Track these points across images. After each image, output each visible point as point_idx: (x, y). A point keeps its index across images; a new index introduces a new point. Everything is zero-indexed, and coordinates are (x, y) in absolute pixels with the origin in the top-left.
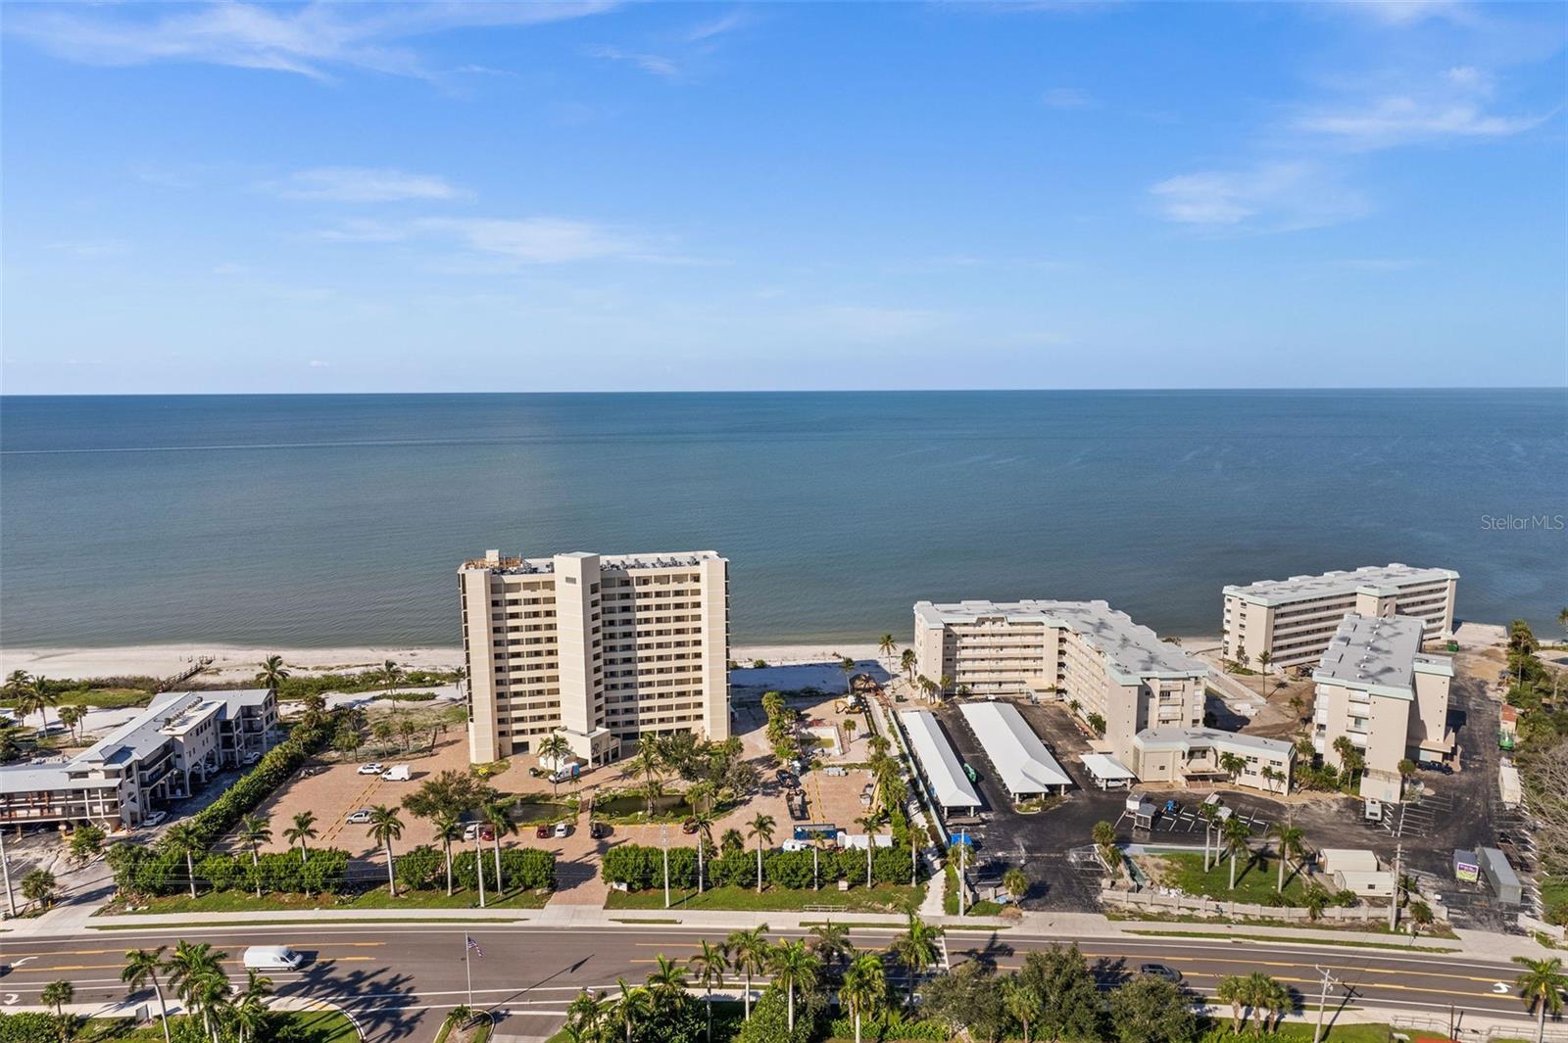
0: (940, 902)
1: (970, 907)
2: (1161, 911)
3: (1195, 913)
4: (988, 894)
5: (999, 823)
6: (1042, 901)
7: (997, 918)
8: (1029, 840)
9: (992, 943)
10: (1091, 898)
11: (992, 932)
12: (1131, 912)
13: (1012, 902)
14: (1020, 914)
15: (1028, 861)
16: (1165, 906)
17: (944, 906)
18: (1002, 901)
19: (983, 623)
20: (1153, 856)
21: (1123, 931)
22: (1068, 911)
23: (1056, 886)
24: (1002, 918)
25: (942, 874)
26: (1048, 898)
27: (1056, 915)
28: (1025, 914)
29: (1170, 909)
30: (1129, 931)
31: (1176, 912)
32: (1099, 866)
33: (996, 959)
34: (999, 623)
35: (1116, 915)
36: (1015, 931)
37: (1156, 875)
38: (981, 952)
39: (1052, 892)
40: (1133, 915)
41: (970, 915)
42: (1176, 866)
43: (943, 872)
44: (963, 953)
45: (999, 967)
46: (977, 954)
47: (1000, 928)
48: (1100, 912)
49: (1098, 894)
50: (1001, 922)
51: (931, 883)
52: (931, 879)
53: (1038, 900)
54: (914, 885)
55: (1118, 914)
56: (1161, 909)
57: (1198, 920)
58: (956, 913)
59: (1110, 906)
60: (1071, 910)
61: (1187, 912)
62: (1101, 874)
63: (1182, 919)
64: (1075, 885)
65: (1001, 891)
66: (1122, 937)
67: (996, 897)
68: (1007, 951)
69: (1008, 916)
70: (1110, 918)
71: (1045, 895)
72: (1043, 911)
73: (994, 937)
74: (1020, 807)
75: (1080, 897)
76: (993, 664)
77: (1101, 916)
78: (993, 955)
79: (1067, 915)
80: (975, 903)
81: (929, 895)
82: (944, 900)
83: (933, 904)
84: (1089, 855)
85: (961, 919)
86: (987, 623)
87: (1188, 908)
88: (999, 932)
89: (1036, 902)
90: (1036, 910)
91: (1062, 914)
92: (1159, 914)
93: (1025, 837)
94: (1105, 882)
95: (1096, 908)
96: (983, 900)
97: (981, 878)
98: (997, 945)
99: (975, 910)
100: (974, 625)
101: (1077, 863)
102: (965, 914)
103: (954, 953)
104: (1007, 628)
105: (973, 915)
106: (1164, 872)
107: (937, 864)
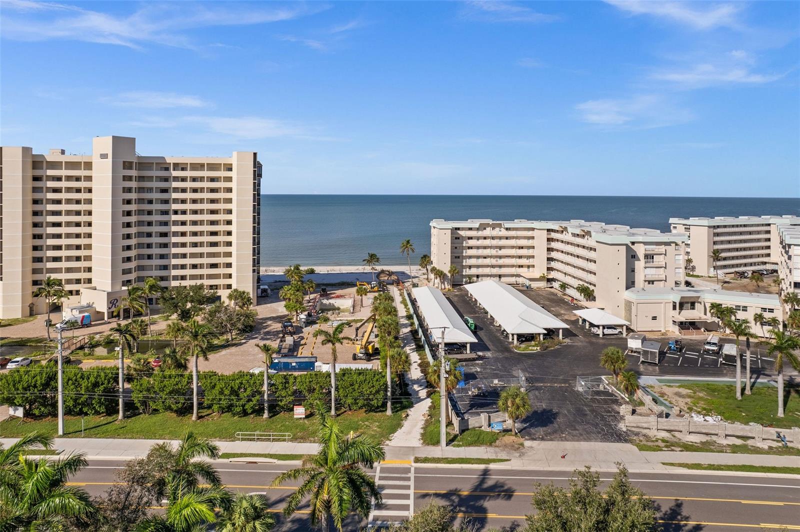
0: (418, 431)
1: (456, 436)
2: (704, 440)
3: (750, 442)
4: (479, 421)
5: (496, 360)
6: (549, 429)
7: (489, 449)
8: (529, 372)
9: (483, 481)
10: (610, 425)
11: (482, 467)
12: (667, 442)
13: (511, 430)
14: (522, 445)
15: (528, 390)
16: (707, 434)
17: (423, 435)
18: (497, 428)
19: (485, 229)
20: (669, 386)
21: (664, 464)
22: (585, 440)
23: (565, 412)
24: (497, 449)
25: (428, 402)
26: (555, 425)
27: (569, 445)
28: (528, 443)
29: (714, 438)
30: (672, 464)
31: (725, 442)
32: (612, 395)
33: (487, 504)
34: (497, 229)
35: (648, 445)
36: (516, 464)
37: (682, 403)
38: (466, 493)
39: (560, 420)
40: (670, 445)
41: (454, 446)
42: (701, 395)
43: (429, 401)
44: (437, 495)
45: (490, 516)
46: (459, 496)
47: (494, 461)
48: (626, 441)
49: (619, 422)
50: (496, 453)
51: (412, 412)
52: (412, 407)
53: (545, 428)
54: (389, 412)
55: (650, 444)
56: (704, 438)
57: (757, 451)
58: (437, 443)
59: (637, 434)
60: (588, 439)
61: (739, 442)
62: (616, 402)
63: (735, 449)
64: (588, 412)
65: (497, 418)
66: (666, 472)
67: (490, 425)
68: (504, 492)
69: (506, 446)
70: (642, 448)
71: (552, 423)
72: (551, 440)
73: (486, 472)
74: (516, 347)
75: (596, 425)
76: (493, 261)
77: (628, 446)
78: (483, 498)
79: (584, 445)
80: (462, 431)
81: (407, 424)
82: (424, 428)
83: (409, 433)
84: (599, 386)
85: (442, 450)
86: (488, 229)
87: (738, 437)
88: (492, 466)
89: (541, 431)
90: (543, 439)
91: (576, 444)
92: (702, 443)
93: (523, 370)
94: (624, 410)
95: (621, 437)
96: (474, 428)
97: (472, 406)
98: (490, 483)
99: (462, 440)
100: (478, 229)
101: (585, 392)
102: (447, 445)
103: (425, 496)
104: (504, 233)
105: (459, 446)
106: (689, 400)
107: (423, 393)
